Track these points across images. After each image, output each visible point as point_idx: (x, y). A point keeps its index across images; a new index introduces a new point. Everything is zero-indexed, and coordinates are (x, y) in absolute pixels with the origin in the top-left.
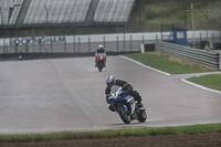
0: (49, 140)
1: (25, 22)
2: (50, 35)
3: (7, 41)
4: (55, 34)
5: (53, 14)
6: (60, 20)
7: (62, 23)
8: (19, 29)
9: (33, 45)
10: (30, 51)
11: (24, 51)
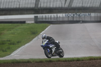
0: (83, 60)
1: (72, 6)
2: (84, 12)
3: (64, 15)
4: (86, 12)
5: (85, 3)
6: (88, 6)
7: (89, 7)
8: (70, 9)
9: (76, 17)
10: (75, 20)
11: (72, 20)
